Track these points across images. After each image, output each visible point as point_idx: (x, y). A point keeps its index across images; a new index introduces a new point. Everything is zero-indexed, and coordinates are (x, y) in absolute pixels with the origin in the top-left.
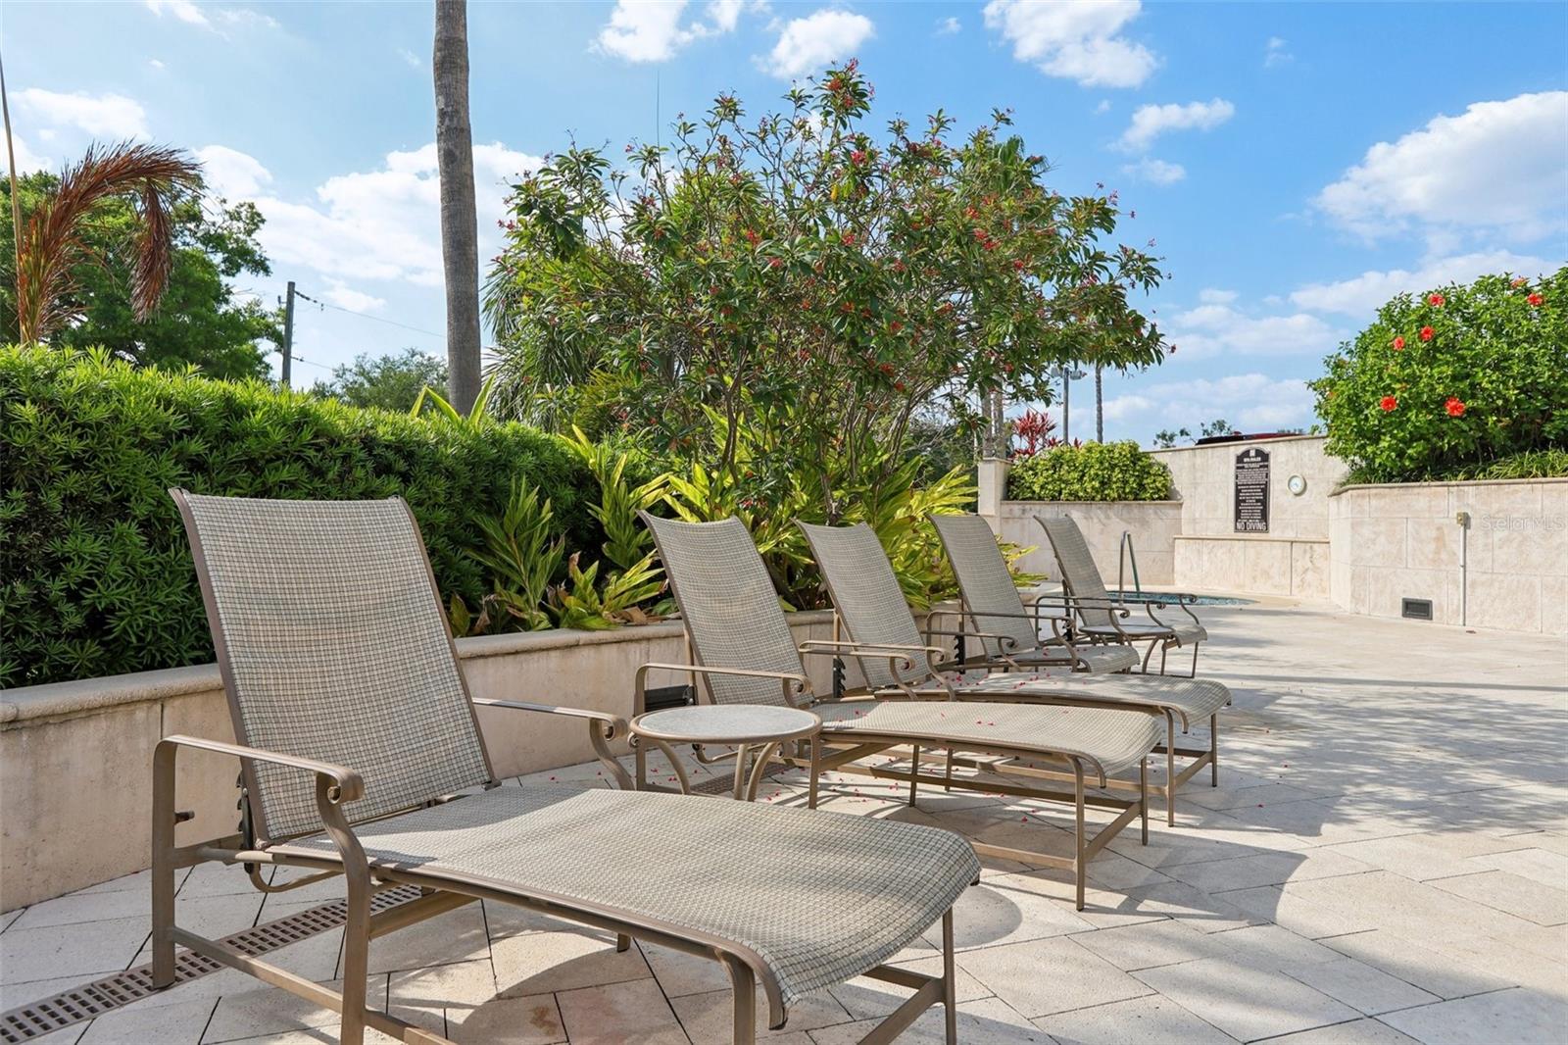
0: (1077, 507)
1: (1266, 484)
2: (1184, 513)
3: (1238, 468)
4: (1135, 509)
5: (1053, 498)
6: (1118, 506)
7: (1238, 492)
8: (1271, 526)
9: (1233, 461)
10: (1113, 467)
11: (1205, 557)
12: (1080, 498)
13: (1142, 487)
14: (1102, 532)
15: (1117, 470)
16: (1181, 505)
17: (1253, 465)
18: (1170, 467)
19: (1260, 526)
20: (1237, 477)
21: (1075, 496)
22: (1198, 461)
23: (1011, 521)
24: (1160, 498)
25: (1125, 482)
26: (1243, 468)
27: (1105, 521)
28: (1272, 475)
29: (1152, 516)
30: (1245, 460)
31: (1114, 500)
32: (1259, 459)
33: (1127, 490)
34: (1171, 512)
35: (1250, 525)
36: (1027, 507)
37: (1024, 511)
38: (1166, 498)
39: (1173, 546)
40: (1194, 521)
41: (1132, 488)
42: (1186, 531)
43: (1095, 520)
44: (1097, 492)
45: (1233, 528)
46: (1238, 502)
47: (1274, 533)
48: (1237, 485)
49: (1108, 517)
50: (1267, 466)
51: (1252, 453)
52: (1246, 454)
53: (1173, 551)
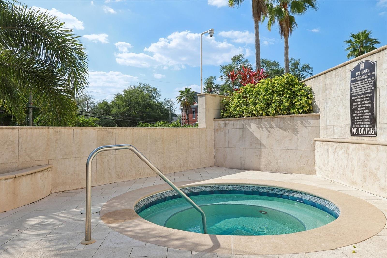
0: (254, 121)
1: (373, 93)
2: (321, 122)
3: (352, 82)
4: (288, 120)
5: (241, 116)
6: (278, 118)
7: (352, 101)
8: (378, 131)
9: (348, 75)
10: (274, 92)
11: (332, 156)
12: (254, 115)
13: (293, 104)
14: (268, 137)
15: (275, 95)
16: (319, 115)
17: (363, 77)
18: (313, 89)
19: (369, 131)
20: (351, 89)
21: (251, 114)
22: (328, 82)
23: (219, 131)
24: (305, 112)
25: (281, 102)
26: (355, 81)
27: (270, 129)
28: (378, 84)
29: (300, 125)
30: (357, 74)
31: (274, 115)
32: (367, 70)
33: (281, 108)
34: (312, 122)
35: (362, 131)
36: (227, 122)
37: (226, 125)
38: (310, 111)
39: (314, 146)
40: (326, 128)
41: (285, 106)
42: (323, 135)
43: (264, 129)
44: (264, 110)
45: (349, 133)
46: (353, 111)
47: (381, 137)
48: (351, 96)
49: (272, 127)
50: (374, 76)
51: (362, 67)
52: (358, 68)
53: (314, 150)
